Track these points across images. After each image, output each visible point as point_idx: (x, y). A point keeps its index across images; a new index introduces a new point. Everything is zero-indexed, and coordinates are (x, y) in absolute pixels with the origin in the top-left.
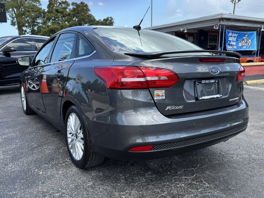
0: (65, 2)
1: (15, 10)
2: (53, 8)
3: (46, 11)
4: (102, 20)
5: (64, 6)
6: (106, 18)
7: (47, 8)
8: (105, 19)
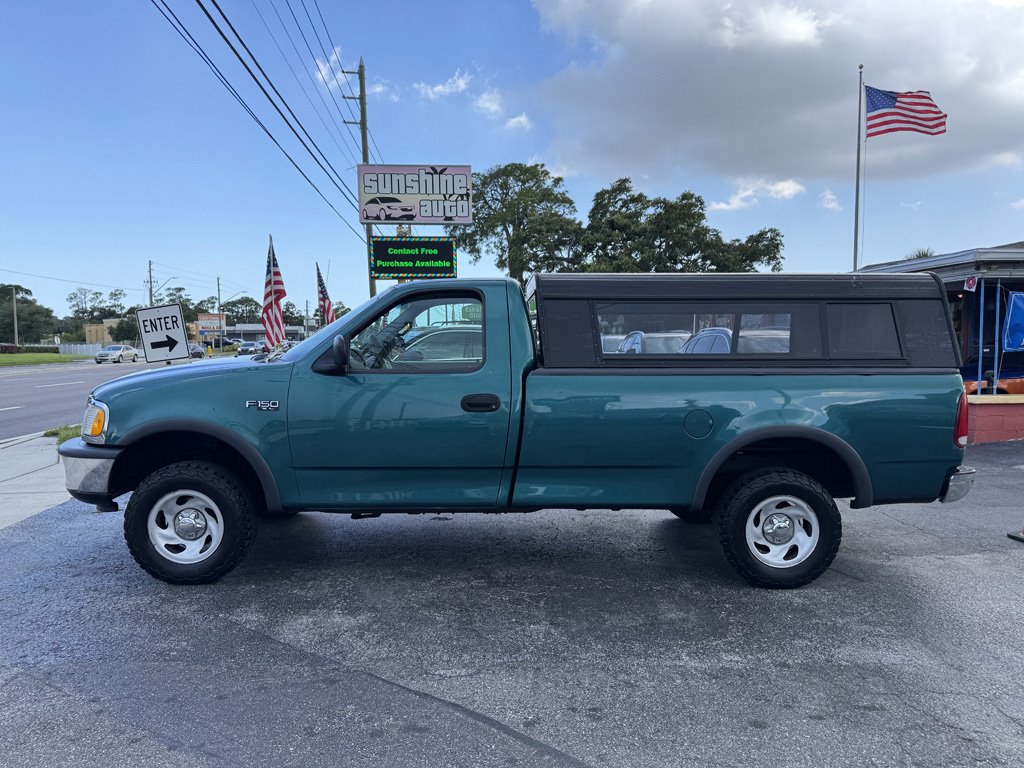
0: (639, 199)
1: (510, 230)
2: (603, 215)
3: (584, 226)
4: (744, 241)
5: (632, 207)
6: (755, 232)
7: (589, 217)
8: (752, 236)
